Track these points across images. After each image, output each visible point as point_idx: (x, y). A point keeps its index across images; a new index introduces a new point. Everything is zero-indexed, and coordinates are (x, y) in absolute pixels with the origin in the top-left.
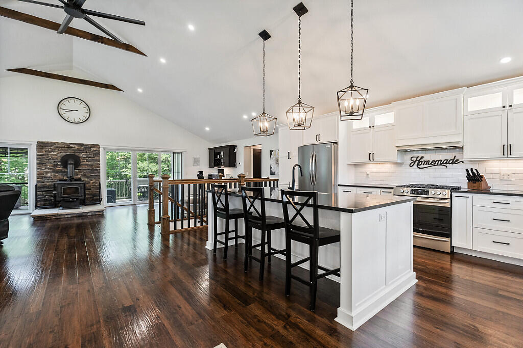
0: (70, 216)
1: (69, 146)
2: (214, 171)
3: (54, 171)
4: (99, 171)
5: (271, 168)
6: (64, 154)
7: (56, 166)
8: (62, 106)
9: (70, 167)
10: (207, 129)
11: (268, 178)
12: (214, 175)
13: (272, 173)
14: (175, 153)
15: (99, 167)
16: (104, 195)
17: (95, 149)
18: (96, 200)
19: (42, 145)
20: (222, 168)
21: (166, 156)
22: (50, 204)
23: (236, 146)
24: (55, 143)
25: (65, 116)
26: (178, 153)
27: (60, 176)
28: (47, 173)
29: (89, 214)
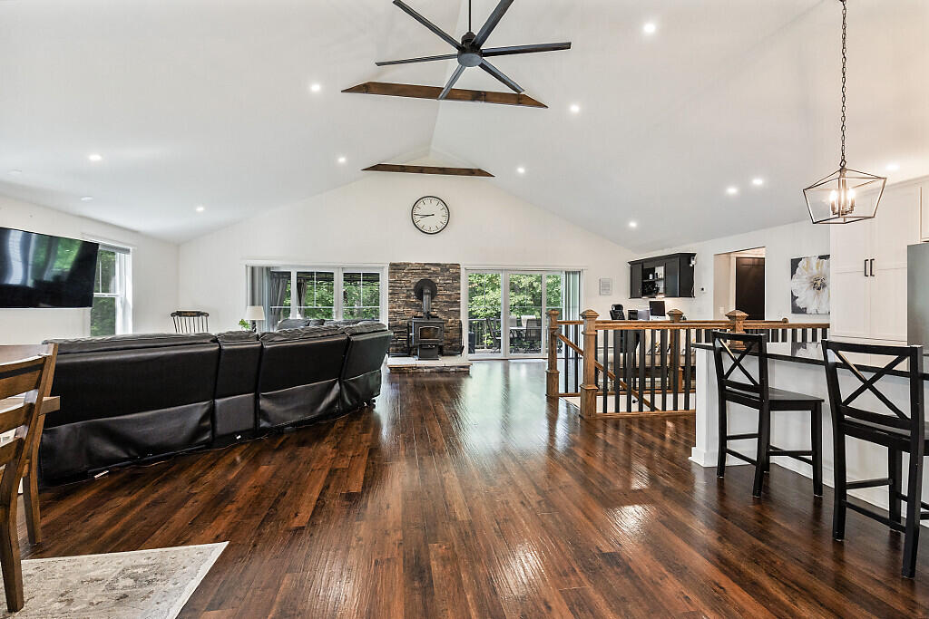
0: (429, 370)
1: (424, 267)
2: (642, 305)
3: (407, 304)
4: (458, 304)
5: (794, 298)
6: (418, 280)
7: (408, 297)
8: (417, 211)
9: (426, 298)
10: (633, 225)
11: (785, 321)
12: (641, 313)
13: (797, 310)
14: (569, 273)
15: (459, 299)
16: (465, 342)
17: (455, 271)
18: (454, 349)
19: (395, 268)
20: (659, 298)
21: (529, 279)
22: (402, 351)
23: (694, 255)
24: (409, 264)
25: (420, 225)
26: (574, 273)
27: (413, 311)
28: (399, 307)
29: (452, 370)
